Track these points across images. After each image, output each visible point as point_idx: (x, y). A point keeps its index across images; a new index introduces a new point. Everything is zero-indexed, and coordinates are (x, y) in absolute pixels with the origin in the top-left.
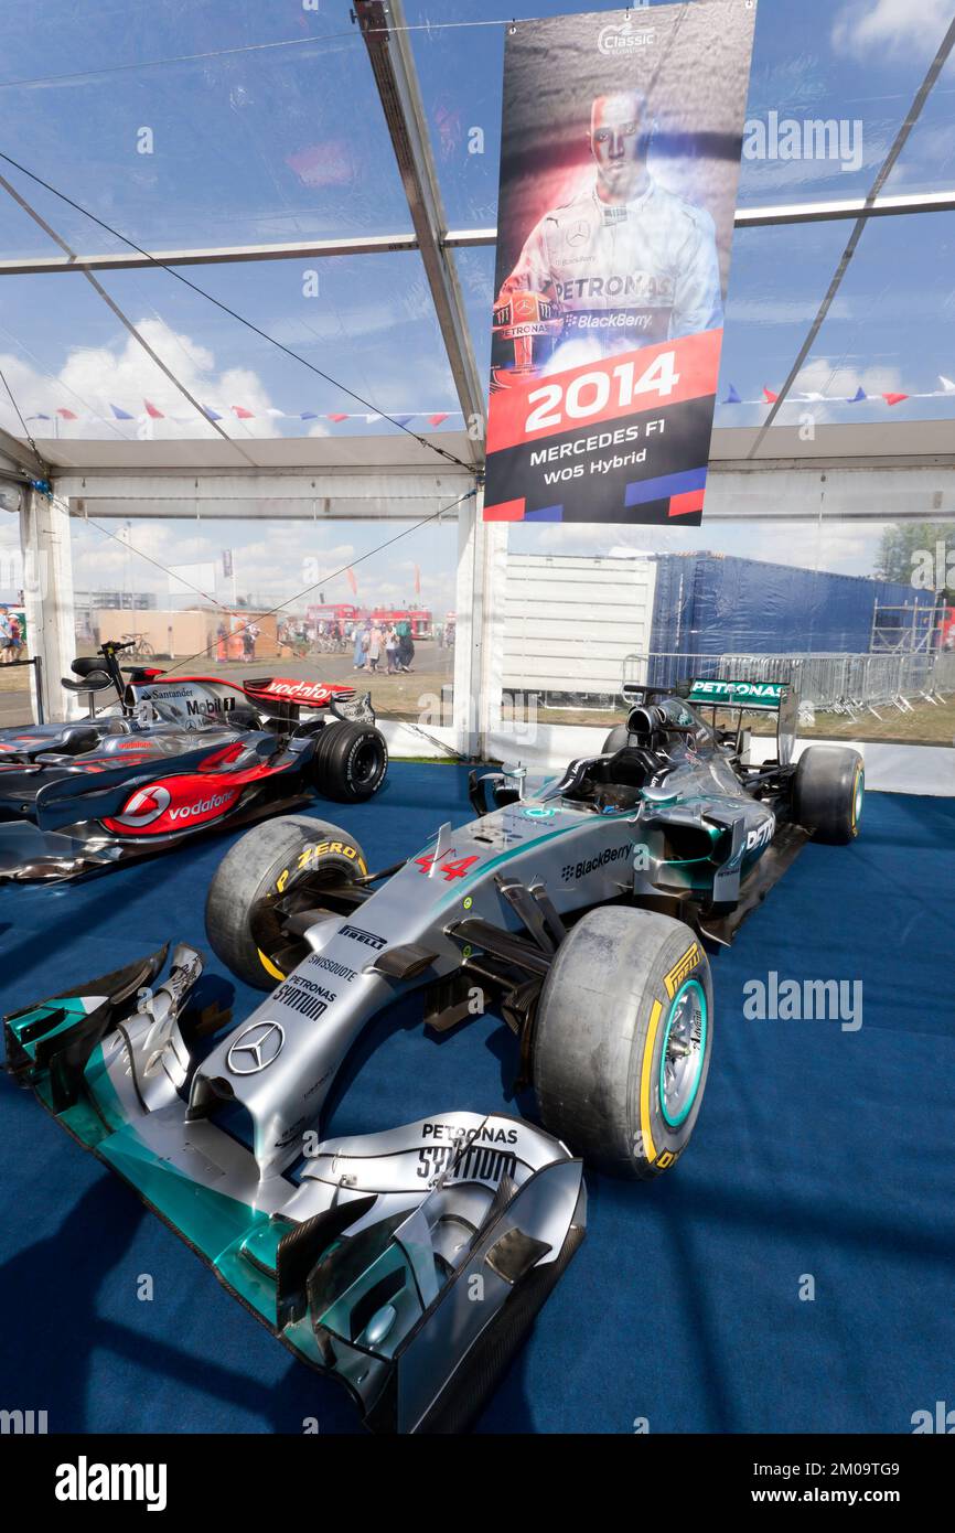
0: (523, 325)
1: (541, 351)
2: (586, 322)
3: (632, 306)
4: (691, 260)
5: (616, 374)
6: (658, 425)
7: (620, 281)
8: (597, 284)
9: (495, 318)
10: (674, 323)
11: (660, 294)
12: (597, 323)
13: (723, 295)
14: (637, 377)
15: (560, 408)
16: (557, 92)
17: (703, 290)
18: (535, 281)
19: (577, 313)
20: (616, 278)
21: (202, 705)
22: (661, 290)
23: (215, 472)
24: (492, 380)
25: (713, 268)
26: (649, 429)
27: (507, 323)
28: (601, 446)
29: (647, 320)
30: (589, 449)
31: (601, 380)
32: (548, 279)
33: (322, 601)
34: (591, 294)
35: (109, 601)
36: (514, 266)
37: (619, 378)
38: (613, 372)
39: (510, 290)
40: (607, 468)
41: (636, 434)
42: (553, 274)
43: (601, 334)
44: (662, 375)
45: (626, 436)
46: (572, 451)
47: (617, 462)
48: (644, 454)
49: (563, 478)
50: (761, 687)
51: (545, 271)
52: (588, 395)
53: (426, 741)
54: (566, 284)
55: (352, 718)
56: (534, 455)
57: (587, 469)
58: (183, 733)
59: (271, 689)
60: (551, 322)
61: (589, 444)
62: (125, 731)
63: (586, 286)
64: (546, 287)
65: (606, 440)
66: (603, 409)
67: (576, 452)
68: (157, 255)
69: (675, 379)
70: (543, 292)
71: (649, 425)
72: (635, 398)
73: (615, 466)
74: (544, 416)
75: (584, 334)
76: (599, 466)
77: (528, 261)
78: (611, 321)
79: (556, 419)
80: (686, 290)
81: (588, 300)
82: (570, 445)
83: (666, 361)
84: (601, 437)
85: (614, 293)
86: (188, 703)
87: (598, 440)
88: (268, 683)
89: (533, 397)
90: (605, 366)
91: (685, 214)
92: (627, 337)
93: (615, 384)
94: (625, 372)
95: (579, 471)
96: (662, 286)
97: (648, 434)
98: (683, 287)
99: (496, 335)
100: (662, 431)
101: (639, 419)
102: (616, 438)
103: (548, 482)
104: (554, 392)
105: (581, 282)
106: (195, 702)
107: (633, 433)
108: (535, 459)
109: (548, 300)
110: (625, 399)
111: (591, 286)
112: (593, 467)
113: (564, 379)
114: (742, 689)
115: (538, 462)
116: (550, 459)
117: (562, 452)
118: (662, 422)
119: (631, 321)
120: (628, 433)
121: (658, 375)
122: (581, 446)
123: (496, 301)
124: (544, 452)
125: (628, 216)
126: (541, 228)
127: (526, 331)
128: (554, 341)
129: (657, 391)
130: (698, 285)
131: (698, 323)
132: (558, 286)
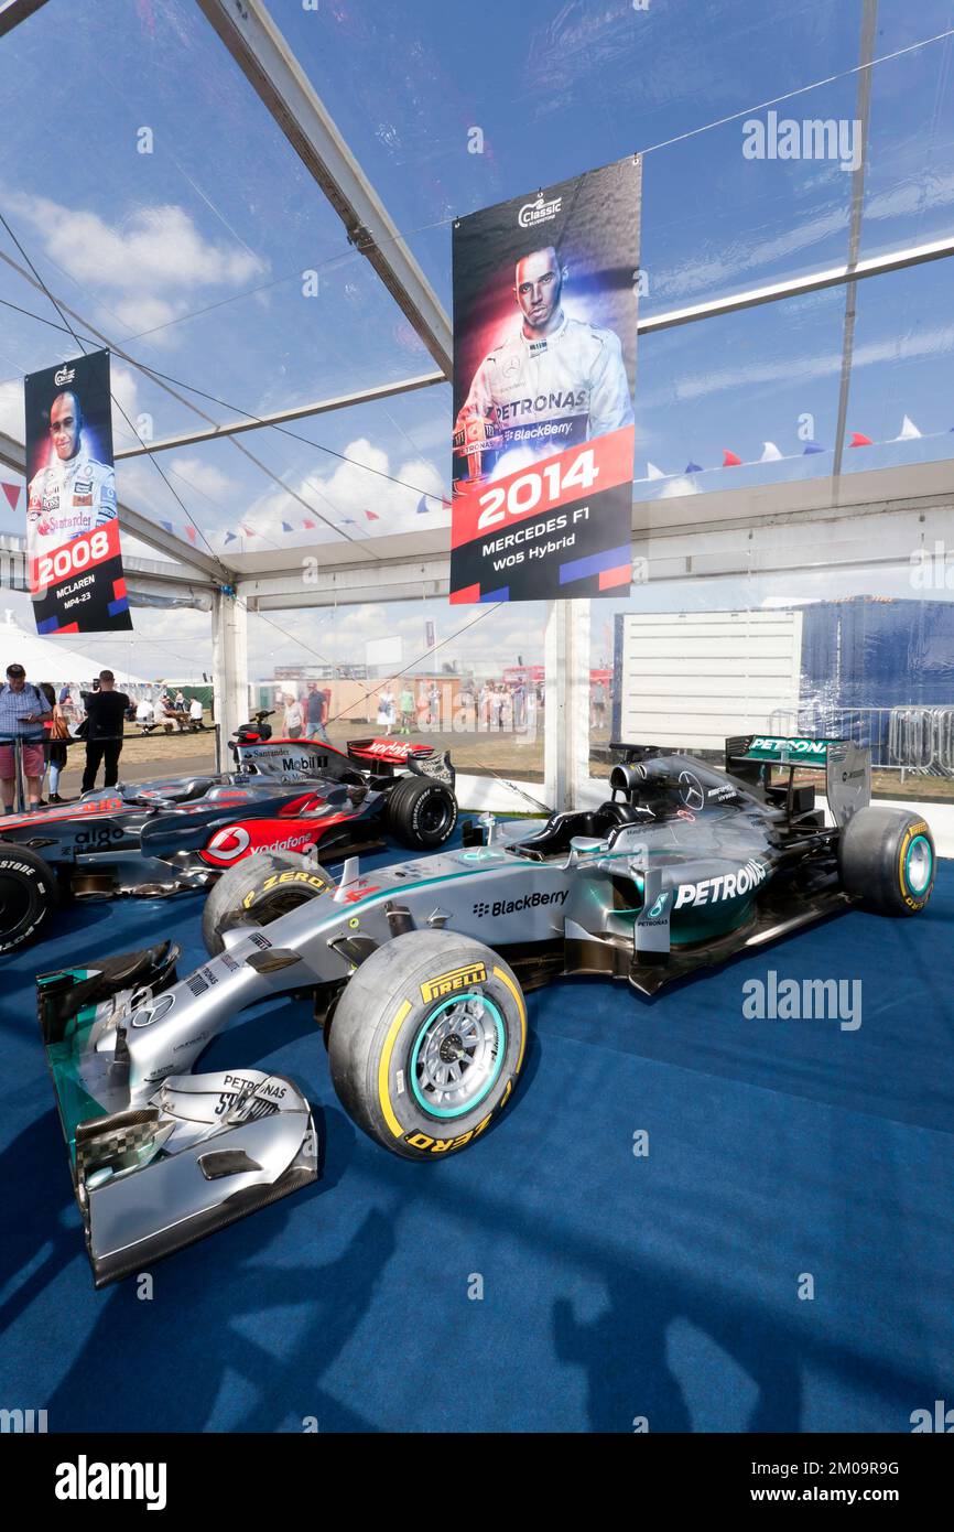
0: (473, 444)
1: (488, 460)
2: (520, 436)
3: (556, 417)
4: (602, 374)
5: (546, 474)
6: (584, 513)
7: (545, 399)
8: (527, 404)
9: (454, 441)
10: (591, 426)
11: (577, 404)
12: (529, 434)
13: (632, 397)
14: (563, 473)
15: (504, 507)
16: (489, 264)
17: (614, 395)
18: (481, 408)
19: (514, 429)
20: (541, 397)
21: (297, 762)
22: (579, 401)
23: (349, 567)
24: (454, 490)
25: (621, 376)
26: (576, 516)
27: (462, 444)
28: (537, 534)
29: (566, 428)
30: (527, 538)
31: (534, 480)
32: (490, 405)
33: (521, 663)
34: (522, 413)
35: (282, 674)
36: (466, 399)
37: (548, 477)
38: (543, 471)
39: (464, 418)
40: (543, 553)
41: (565, 522)
42: (494, 402)
43: (532, 443)
44: (585, 470)
45: (557, 525)
46: (514, 541)
47: (551, 547)
48: (573, 538)
49: (508, 564)
50: (821, 744)
51: (488, 399)
52: (524, 494)
53: (519, 798)
54: (503, 408)
55: (431, 774)
56: (485, 547)
57: (526, 555)
58: (278, 785)
59: (374, 748)
60: (494, 439)
61: (527, 534)
62: (230, 783)
63: (519, 407)
64: (490, 413)
65: (540, 530)
66: (537, 504)
67: (517, 541)
68: (264, 419)
69: (596, 472)
70: (487, 416)
71: (575, 513)
72: (561, 491)
73: (549, 550)
74: (493, 514)
75: (518, 444)
76: (536, 552)
77: (476, 394)
78: (539, 431)
79: (501, 516)
80: (599, 397)
81: (523, 418)
82: (512, 536)
83: (586, 458)
84: (537, 527)
85: (540, 409)
86: (285, 761)
87: (534, 530)
88: (369, 743)
89: (483, 500)
90: (538, 469)
91: (594, 336)
92: (554, 443)
93: (546, 482)
94: (553, 471)
95: (520, 557)
96: (579, 397)
97: (575, 521)
98: (597, 395)
99: (456, 454)
100: (587, 517)
101: (566, 509)
102: (549, 527)
103: (497, 569)
104: (498, 494)
105: (514, 404)
106: (291, 760)
107: (562, 522)
108: (486, 550)
109: (491, 422)
110: (554, 494)
111: (523, 406)
112: (531, 553)
113: (505, 483)
114: (802, 746)
115: (489, 553)
116: (498, 549)
117: (507, 543)
118: (587, 509)
119: (554, 430)
120: (559, 522)
121: (580, 471)
122: (520, 537)
123: (454, 428)
124: (492, 544)
125: (548, 347)
126: (485, 367)
127: (475, 448)
128: (497, 453)
129: (581, 484)
130: (610, 392)
131: (611, 424)
132: (498, 410)
